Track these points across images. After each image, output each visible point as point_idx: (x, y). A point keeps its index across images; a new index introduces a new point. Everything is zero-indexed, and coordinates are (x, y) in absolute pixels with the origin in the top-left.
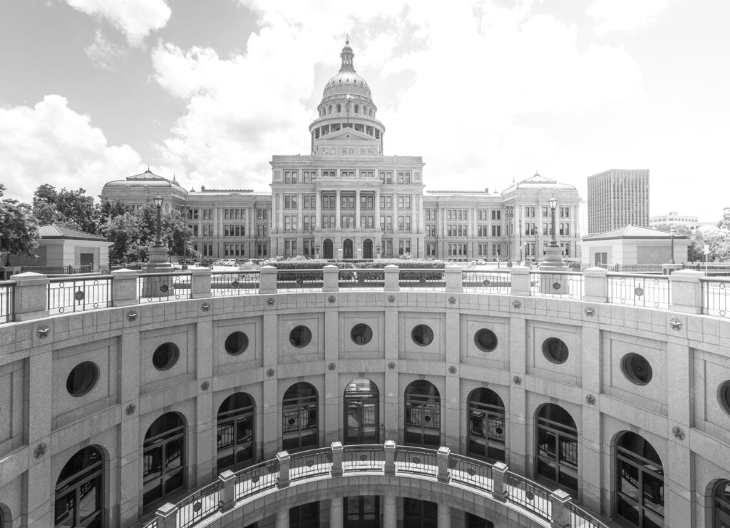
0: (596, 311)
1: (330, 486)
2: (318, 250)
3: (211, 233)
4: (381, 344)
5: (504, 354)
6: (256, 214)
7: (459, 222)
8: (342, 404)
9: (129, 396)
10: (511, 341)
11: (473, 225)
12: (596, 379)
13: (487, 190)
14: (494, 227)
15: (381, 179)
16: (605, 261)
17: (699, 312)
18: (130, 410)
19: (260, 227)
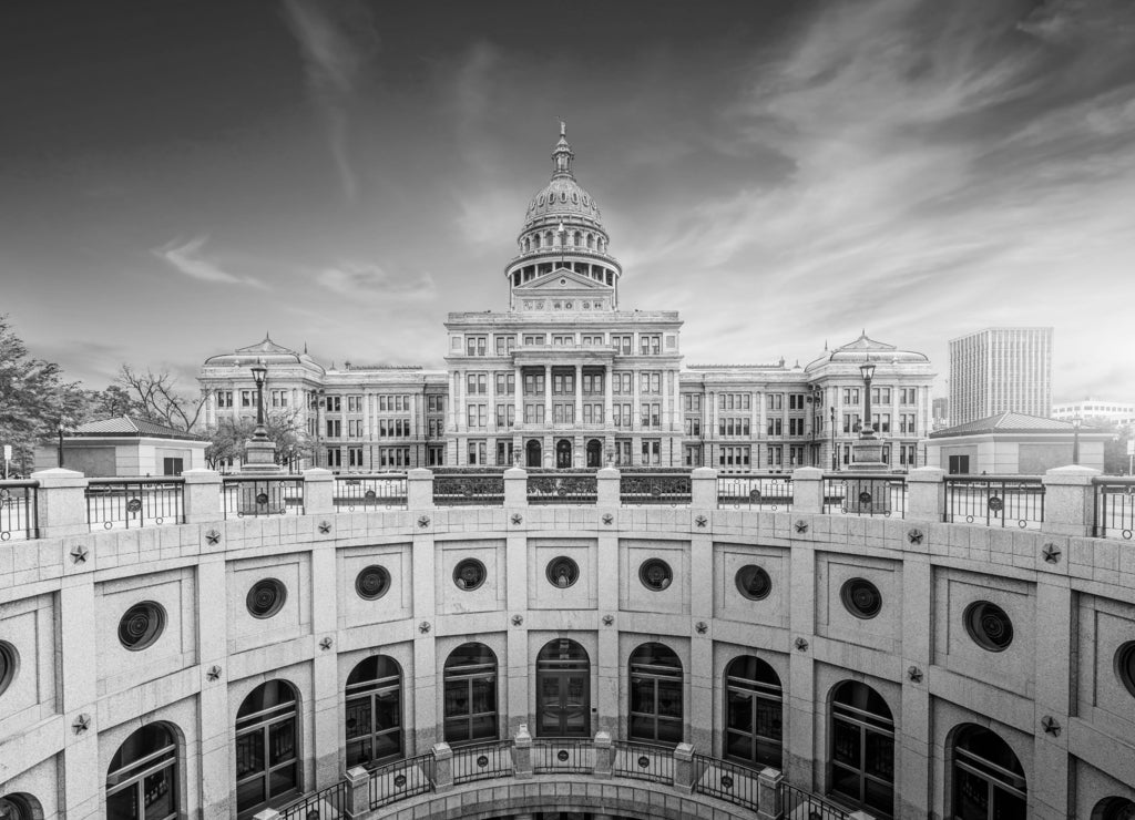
0: (925, 535)
1: (512, 796)
2: (518, 456)
3: (360, 433)
4: (592, 587)
5: (781, 604)
6: (427, 403)
7: (736, 413)
8: (534, 677)
9: (212, 656)
10: (792, 583)
11: (759, 415)
12: (924, 642)
13: (782, 363)
14: (792, 421)
15: (614, 347)
16: (965, 469)
17: (1090, 533)
18: (214, 675)
19: (432, 423)
